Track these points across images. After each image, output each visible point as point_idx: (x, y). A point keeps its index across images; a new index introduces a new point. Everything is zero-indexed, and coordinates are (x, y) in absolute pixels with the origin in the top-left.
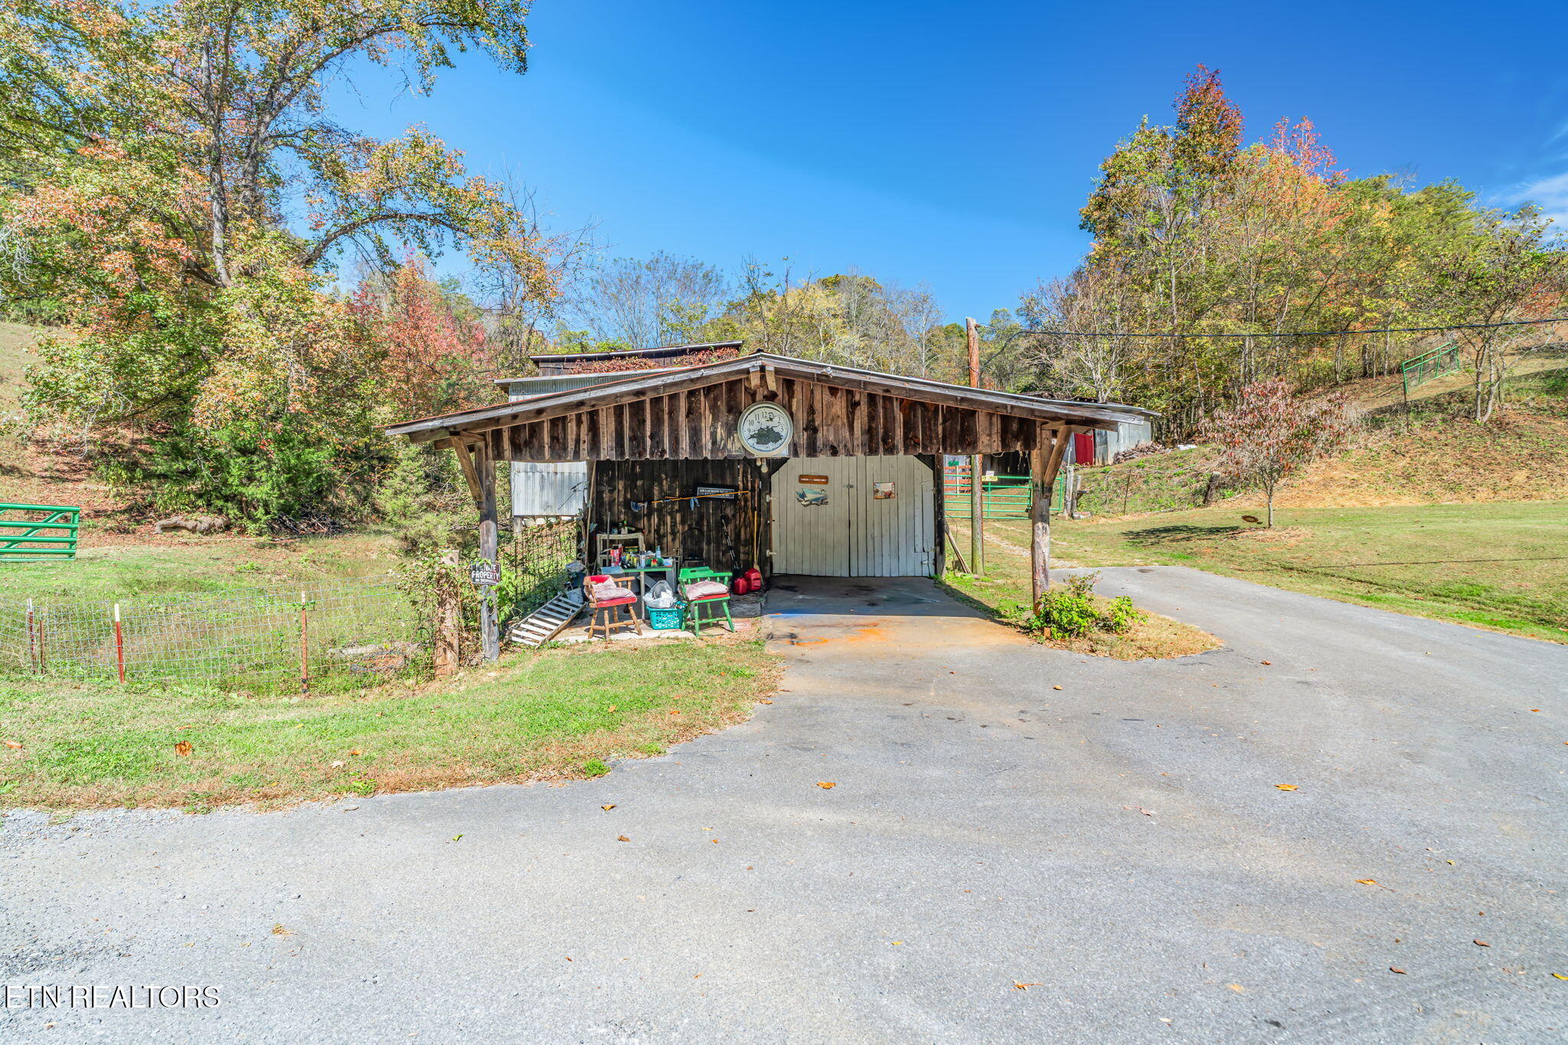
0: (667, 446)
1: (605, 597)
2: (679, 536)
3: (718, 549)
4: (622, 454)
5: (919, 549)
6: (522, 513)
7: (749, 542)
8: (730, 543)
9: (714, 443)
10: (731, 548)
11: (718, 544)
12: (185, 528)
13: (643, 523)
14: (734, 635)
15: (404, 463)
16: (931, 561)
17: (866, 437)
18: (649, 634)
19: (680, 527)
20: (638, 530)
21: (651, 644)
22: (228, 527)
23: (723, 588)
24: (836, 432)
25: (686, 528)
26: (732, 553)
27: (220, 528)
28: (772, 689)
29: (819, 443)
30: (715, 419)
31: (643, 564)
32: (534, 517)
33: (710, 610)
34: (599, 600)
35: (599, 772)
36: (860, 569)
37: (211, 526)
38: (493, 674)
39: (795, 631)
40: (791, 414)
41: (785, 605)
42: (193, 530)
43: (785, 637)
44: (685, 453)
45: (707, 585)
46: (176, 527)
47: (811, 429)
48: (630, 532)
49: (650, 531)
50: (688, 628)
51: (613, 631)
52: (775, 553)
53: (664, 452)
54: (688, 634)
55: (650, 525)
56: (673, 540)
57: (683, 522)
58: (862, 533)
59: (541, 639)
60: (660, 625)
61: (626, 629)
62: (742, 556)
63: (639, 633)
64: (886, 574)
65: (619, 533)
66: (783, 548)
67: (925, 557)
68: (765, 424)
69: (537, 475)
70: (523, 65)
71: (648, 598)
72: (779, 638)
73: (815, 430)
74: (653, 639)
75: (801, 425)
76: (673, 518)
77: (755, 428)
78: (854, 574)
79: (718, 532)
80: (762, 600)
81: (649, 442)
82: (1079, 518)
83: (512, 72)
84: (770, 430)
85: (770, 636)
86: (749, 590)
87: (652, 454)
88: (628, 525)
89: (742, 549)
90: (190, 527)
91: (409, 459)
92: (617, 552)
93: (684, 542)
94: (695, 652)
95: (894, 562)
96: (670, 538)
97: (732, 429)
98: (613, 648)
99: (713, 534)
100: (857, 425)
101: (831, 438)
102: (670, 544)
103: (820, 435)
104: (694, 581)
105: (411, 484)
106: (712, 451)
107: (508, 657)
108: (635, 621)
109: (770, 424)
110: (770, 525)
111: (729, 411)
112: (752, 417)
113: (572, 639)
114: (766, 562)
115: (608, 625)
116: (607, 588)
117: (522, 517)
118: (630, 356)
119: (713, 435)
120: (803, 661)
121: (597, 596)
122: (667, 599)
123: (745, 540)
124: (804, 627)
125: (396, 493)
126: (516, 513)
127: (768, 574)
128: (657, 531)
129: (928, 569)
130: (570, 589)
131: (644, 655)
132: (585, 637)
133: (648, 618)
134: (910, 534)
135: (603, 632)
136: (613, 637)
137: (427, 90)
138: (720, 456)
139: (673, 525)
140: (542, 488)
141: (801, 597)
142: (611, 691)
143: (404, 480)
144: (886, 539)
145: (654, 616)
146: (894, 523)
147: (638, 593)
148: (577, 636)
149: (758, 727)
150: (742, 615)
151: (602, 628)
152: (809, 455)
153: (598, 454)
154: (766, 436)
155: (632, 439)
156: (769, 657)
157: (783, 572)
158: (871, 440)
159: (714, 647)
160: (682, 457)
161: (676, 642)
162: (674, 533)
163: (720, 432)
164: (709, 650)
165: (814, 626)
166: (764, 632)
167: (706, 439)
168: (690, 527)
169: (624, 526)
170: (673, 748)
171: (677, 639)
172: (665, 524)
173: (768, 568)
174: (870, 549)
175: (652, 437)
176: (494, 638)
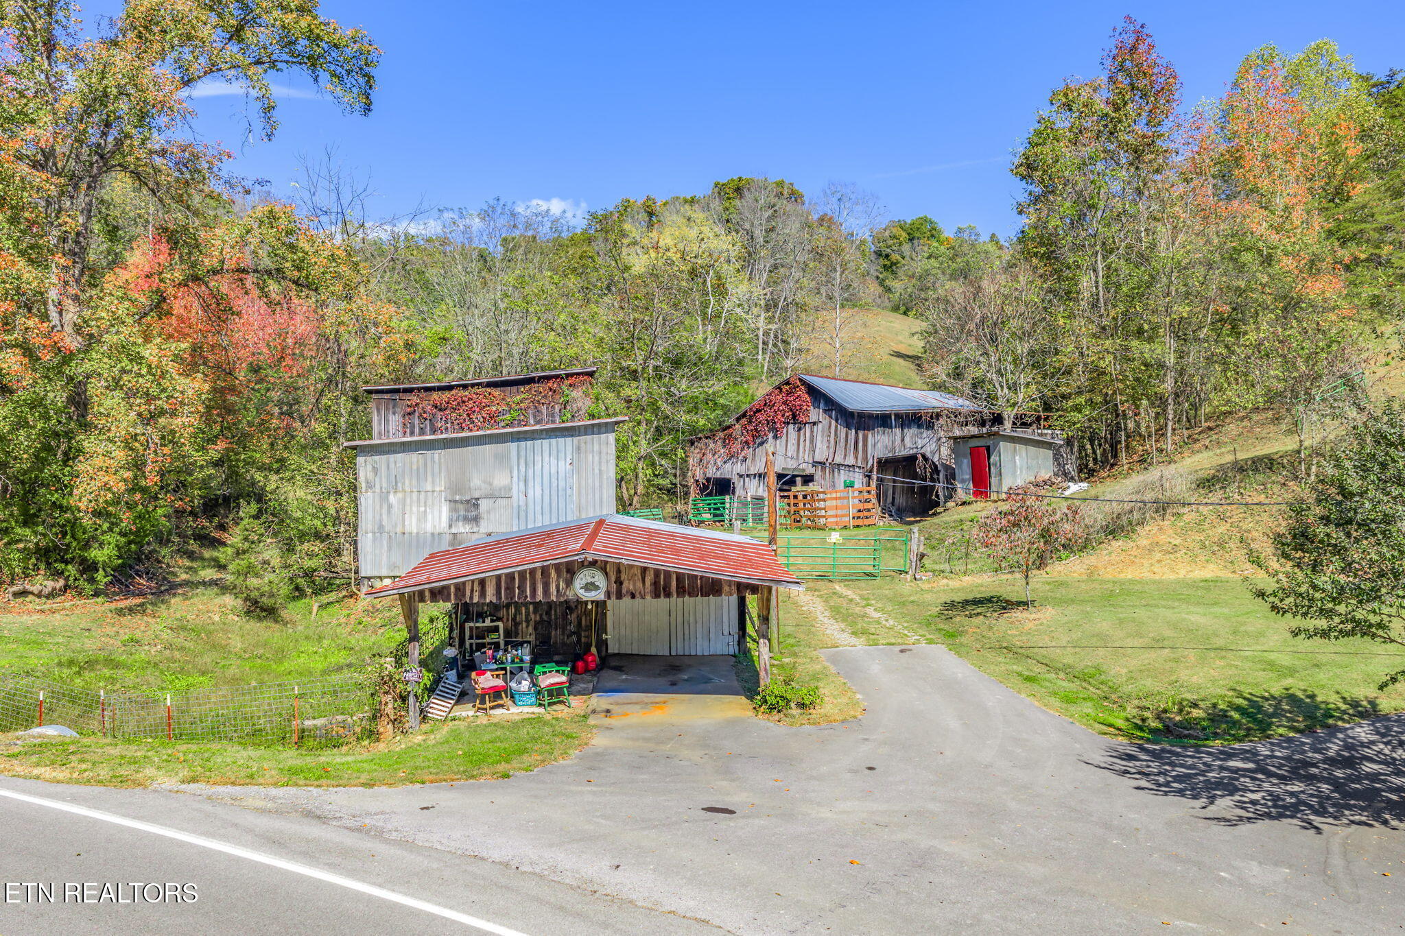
0: (528, 593)
1: (486, 686)
2: (532, 623)
3: (563, 634)
4: (500, 598)
5: (726, 632)
6: (369, 574)
7: (589, 628)
8: (573, 629)
9: (558, 591)
10: (574, 633)
11: (564, 629)
12: (32, 593)
13: (503, 613)
14: (571, 710)
15: (246, 521)
16: (736, 643)
17: (653, 587)
18: (514, 710)
19: (533, 616)
20: (499, 619)
21: (517, 718)
22: (66, 588)
23: (564, 678)
24: (634, 585)
25: (538, 618)
26: (574, 637)
27: (60, 590)
28: (586, 744)
29: (624, 591)
30: (559, 576)
31: (509, 660)
32: (381, 578)
33: (555, 694)
34: (483, 689)
35: (508, 776)
36: (678, 649)
37: (54, 589)
38: (420, 738)
39: (610, 707)
40: (606, 574)
41: (609, 685)
42: (39, 596)
43: (603, 712)
44: (540, 596)
45: (553, 677)
46: (24, 593)
47: (619, 582)
48: (492, 621)
49: (508, 620)
50: (540, 705)
51: (492, 708)
52: (609, 636)
53: (526, 597)
54: (541, 710)
55: (508, 614)
56: (527, 627)
57: (535, 612)
58: (680, 619)
59: (444, 714)
60: (521, 703)
61: (502, 706)
62: (583, 640)
63: (508, 710)
64: (699, 653)
65: (484, 622)
66: (616, 631)
67: (731, 639)
68: (590, 580)
69: (385, 535)
70: (367, 109)
71: (513, 685)
72: (599, 713)
73: (621, 583)
74: (518, 714)
75: (613, 579)
76: (527, 609)
77: (584, 582)
78: (673, 653)
79: (563, 620)
80: (595, 679)
81: (517, 591)
82: (921, 579)
83: (357, 114)
84: (592, 584)
85: (594, 712)
86: (586, 671)
87: (519, 598)
88: (490, 615)
89: (583, 634)
90: (36, 592)
91: (250, 517)
92: (491, 652)
93: (535, 629)
94: (545, 723)
95: (706, 644)
96: (524, 625)
97: (569, 583)
98: (495, 720)
99: (560, 621)
100: (648, 583)
101: (631, 588)
102: (524, 629)
103: (624, 586)
104: (544, 673)
105: (253, 542)
106: (557, 597)
107: (425, 727)
108: (506, 700)
109: (593, 580)
110: (605, 614)
111: (567, 572)
112: (581, 576)
113: (464, 714)
114: (601, 644)
115: (488, 704)
116: (487, 680)
117: (369, 578)
118: (473, 385)
119: (558, 587)
120: (609, 728)
121: (481, 686)
122: (525, 685)
123: (586, 626)
124: (618, 704)
125: (238, 554)
126: (363, 573)
127: (603, 654)
128: (514, 619)
129: (733, 649)
130: (447, 671)
131: (516, 725)
132: (471, 713)
133: (512, 697)
134: (719, 620)
135: (486, 709)
136: (492, 712)
137: (270, 136)
138: (562, 599)
139: (527, 614)
140: (390, 549)
141: (624, 677)
142: (502, 746)
143: (246, 539)
144: (699, 625)
145: (517, 696)
146: (706, 612)
147: (506, 683)
148: (466, 711)
149: (575, 761)
150: (579, 693)
151: (484, 706)
152: (617, 598)
153: (485, 598)
154: (590, 586)
155: (507, 589)
156: (588, 726)
157: (616, 651)
158: (656, 589)
159: (557, 719)
160: (538, 600)
161: (533, 716)
162: (528, 621)
163: (562, 585)
164: (554, 722)
165: (624, 704)
166: (591, 708)
167: (553, 589)
168: (541, 616)
169: (487, 617)
170: (536, 770)
171: (533, 713)
172: (520, 613)
173: (604, 649)
174: (687, 632)
175: (519, 588)
176: (417, 714)
